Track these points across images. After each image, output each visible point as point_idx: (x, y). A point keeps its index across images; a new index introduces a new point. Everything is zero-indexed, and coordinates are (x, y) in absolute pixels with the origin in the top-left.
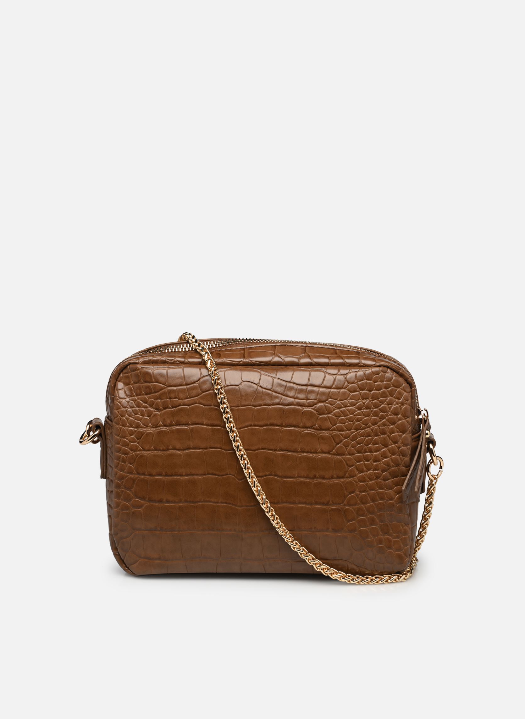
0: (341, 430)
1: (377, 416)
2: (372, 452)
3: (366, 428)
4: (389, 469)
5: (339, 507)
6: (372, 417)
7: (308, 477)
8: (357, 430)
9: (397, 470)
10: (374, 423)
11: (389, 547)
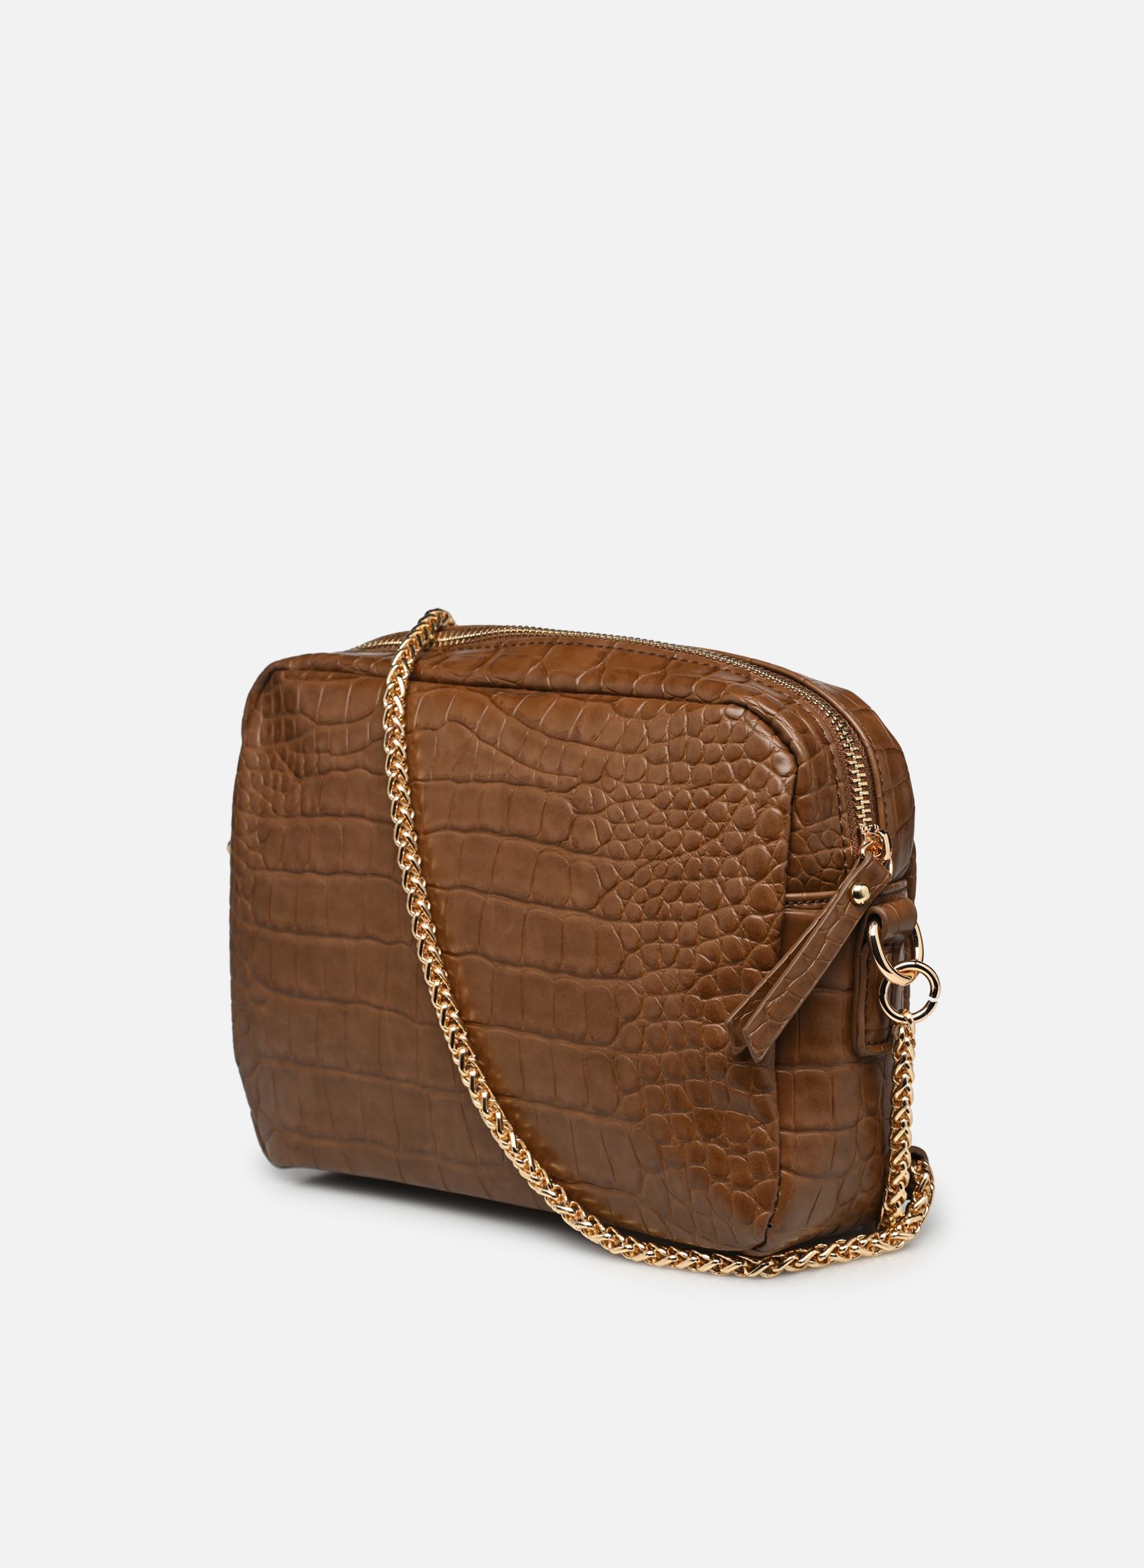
0: (618, 857)
1: (700, 828)
2: (681, 920)
3: (669, 857)
4: (717, 967)
5: (605, 1051)
6: (688, 829)
7: (544, 968)
8: (651, 860)
9: (734, 973)
10: (693, 848)
11: (720, 1176)
